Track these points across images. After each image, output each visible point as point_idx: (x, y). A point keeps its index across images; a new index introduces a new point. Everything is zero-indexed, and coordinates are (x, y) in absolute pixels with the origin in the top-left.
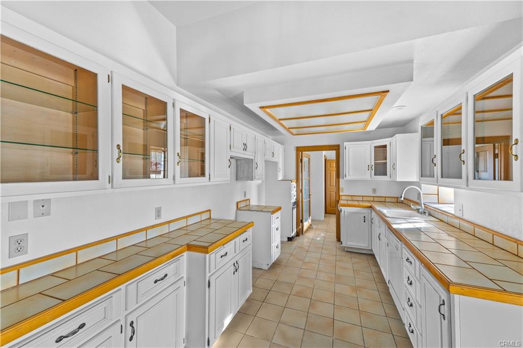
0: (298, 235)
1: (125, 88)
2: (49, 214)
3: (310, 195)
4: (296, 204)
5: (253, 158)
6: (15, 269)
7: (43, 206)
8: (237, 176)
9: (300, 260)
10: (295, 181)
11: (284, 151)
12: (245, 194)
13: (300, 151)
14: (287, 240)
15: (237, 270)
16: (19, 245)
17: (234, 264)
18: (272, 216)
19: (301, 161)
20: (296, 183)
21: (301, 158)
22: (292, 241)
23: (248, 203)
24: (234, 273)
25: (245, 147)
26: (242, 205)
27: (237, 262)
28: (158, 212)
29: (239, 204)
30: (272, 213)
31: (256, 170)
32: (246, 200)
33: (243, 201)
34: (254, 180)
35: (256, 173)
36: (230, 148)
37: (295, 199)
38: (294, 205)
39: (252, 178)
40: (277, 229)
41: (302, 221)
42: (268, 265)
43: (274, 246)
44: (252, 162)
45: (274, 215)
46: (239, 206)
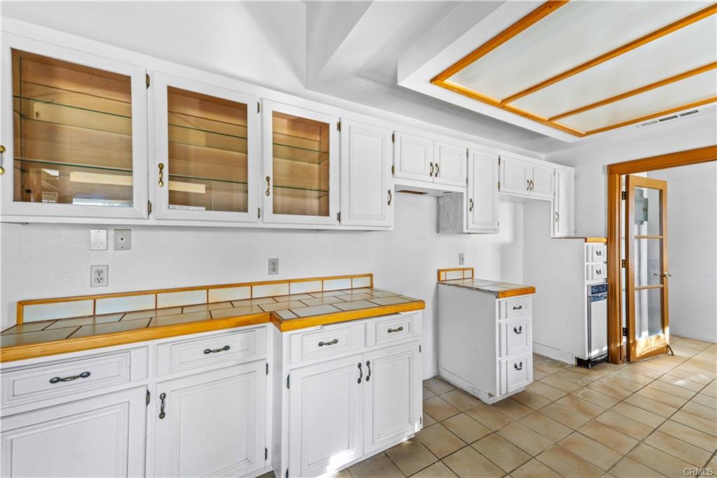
0: (611, 358)
1: (172, 91)
2: (129, 248)
3: (663, 276)
4: (607, 291)
5: (463, 190)
6: (91, 299)
7: (122, 239)
8: (438, 225)
9: (586, 412)
10: (605, 240)
11: (575, 177)
12: (462, 259)
13: (620, 174)
14: (574, 362)
15: (368, 379)
16: (100, 275)
17: (360, 366)
18: (497, 300)
19: (626, 196)
20: (607, 243)
21: (623, 189)
22: (588, 368)
23: (468, 274)
24: (359, 381)
25: (435, 170)
26: (450, 276)
27: (368, 363)
28: (274, 265)
29: (443, 274)
30: (498, 295)
31: (470, 213)
32: (464, 269)
33: (454, 270)
34: (465, 231)
35: (471, 220)
36: (393, 172)
37: (601, 279)
38: (596, 291)
39: (462, 230)
40: (515, 330)
41: (626, 332)
42: (491, 395)
43: (505, 362)
44: (462, 198)
45: (503, 300)
46: (443, 278)
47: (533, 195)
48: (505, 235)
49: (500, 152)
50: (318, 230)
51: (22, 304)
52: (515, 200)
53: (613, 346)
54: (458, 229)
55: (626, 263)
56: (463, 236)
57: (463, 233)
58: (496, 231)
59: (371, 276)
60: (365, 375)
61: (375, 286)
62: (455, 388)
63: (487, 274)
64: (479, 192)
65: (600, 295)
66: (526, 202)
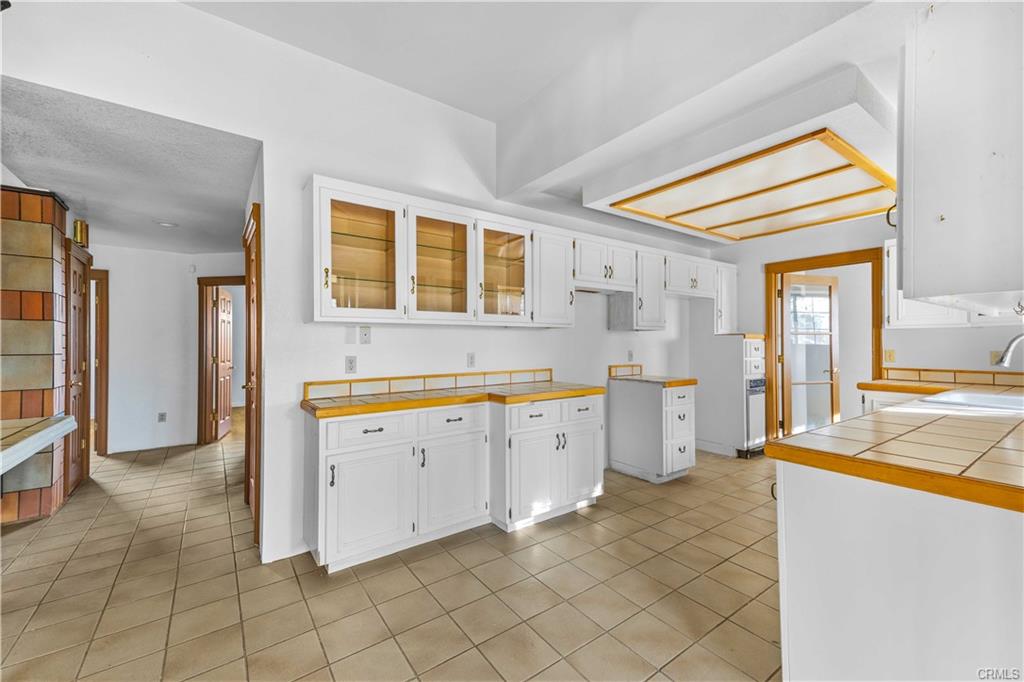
2: (370, 342)
4: (764, 386)
5: (633, 290)
7: (365, 335)
8: (609, 322)
10: (763, 337)
11: (738, 275)
12: (631, 355)
13: (776, 273)
14: (735, 454)
15: (563, 447)
16: (351, 364)
17: (558, 436)
18: (664, 390)
19: (780, 293)
20: (765, 340)
21: (779, 288)
22: (747, 458)
23: (636, 371)
24: (557, 448)
25: (609, 272)
26: (621, 372)
27: (564, 435)
28: (471, 360)
29: (613, 370)
30: (664, 385)
31: (639, 311)
32: (632, 366)
33: (624, 366)
34: (635, 328)
35: (640, 317)
36: (574, 275)
37: (759, 374)
38: (755, 385)
39: (632, 325)
40: (680, 417)
41: (782, 424)
42: (659, 476)
43: (670, 445)
44: (632, 297)
45: (669, 389)
46: (613, 374)
47: (698, 293)
48: (671, 331)
49: (666, 253)
50: (506, 327)
51: (307, 385)
52: (681, 298)
53: (770, 437)
54: (628, 326)
55: (781, 359)
56: (631, 332)
57: (633, 330)
58: (662, 328)
59: (551, 370)
60: (562, 443)
61: (554, 379)
62: (627, 476)
63: (654, 369)
64: (646, 292)
65: (757, 389)
66: (691, 299)
